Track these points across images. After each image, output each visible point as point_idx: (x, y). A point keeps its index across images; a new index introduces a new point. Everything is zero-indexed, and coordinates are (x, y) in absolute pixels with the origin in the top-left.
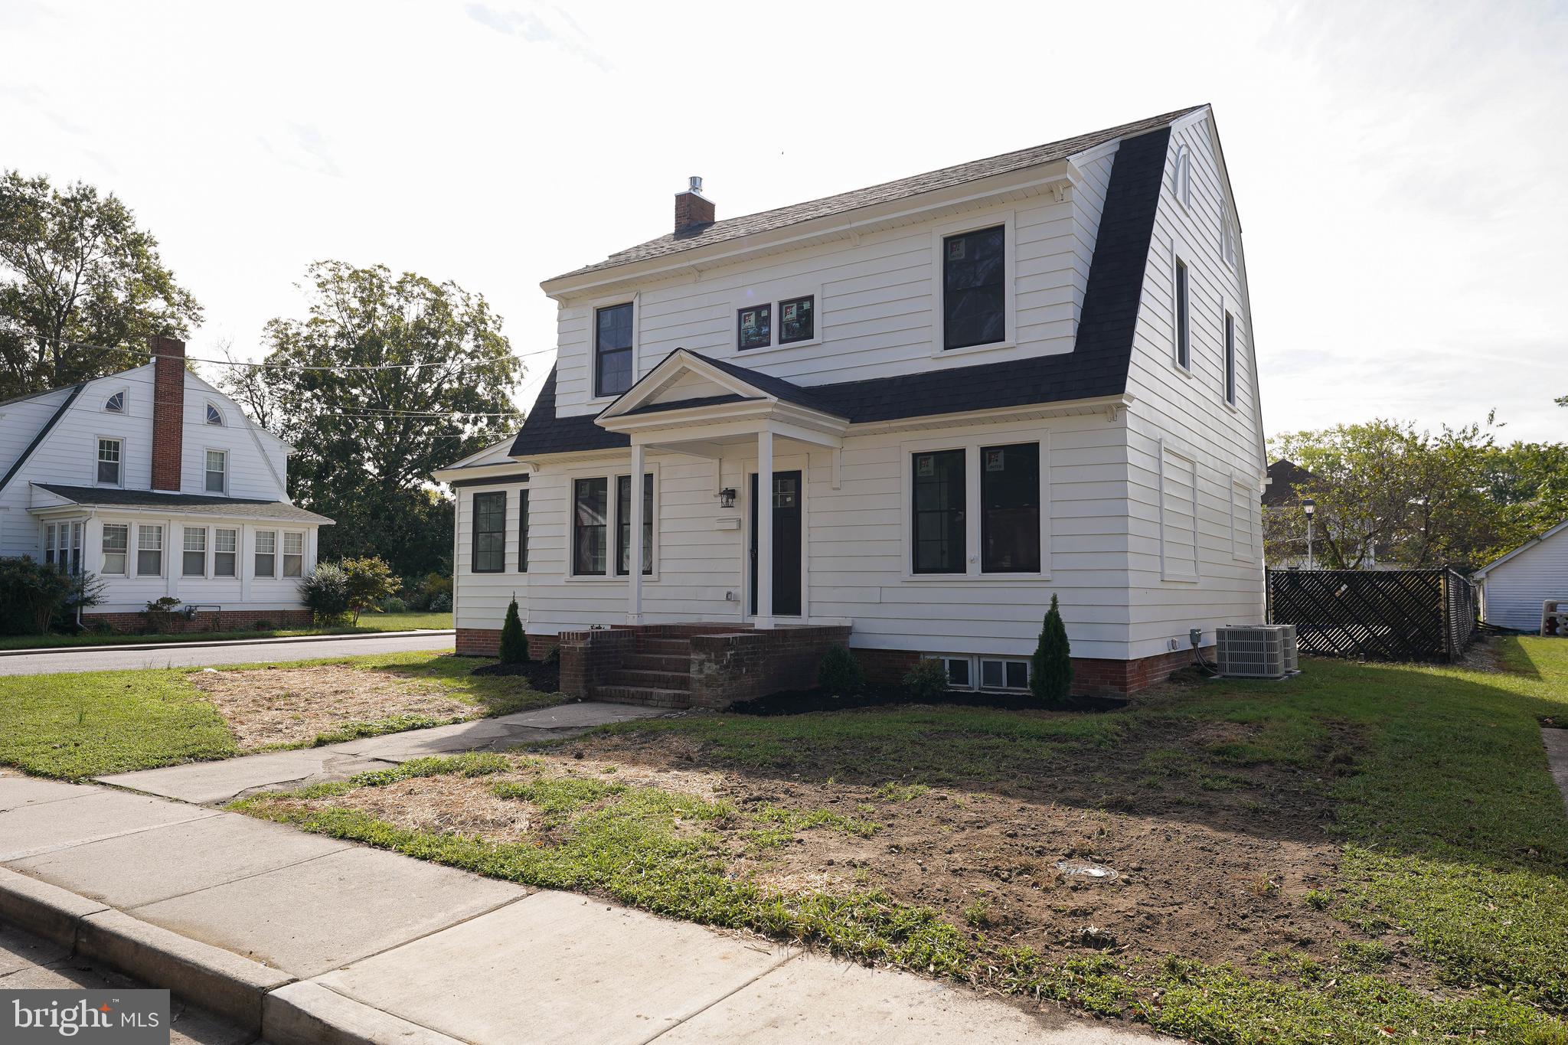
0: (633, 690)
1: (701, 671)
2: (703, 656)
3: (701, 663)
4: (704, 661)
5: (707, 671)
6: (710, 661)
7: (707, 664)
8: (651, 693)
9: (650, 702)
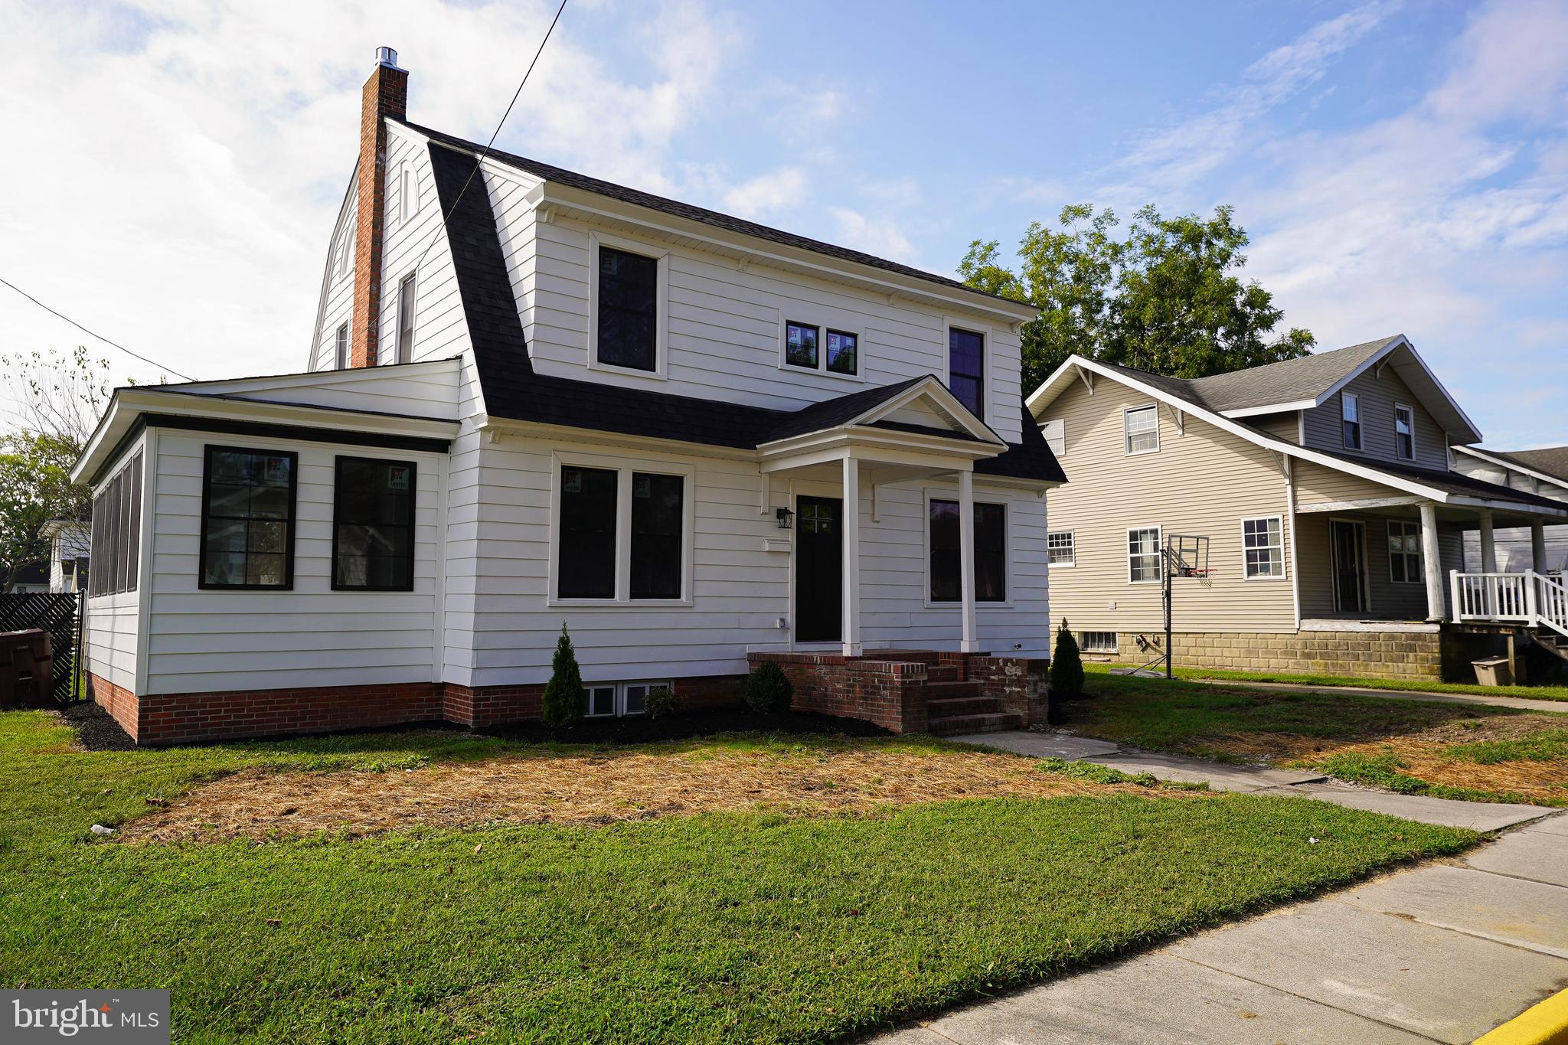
0: (966, 718)
1: (1035, 691)
2: (1036, 677)
3: (1035, 684)
4: (1037, 681)
5: (1040, 690)
6: (1041, 681)
7: (1040, 684)
8: (984, 719)
9: (983, 728)
